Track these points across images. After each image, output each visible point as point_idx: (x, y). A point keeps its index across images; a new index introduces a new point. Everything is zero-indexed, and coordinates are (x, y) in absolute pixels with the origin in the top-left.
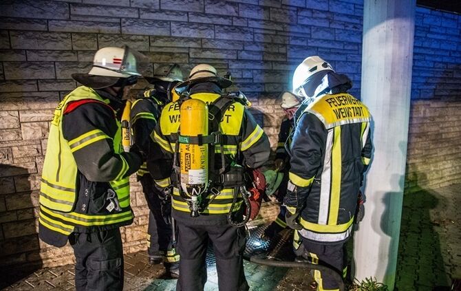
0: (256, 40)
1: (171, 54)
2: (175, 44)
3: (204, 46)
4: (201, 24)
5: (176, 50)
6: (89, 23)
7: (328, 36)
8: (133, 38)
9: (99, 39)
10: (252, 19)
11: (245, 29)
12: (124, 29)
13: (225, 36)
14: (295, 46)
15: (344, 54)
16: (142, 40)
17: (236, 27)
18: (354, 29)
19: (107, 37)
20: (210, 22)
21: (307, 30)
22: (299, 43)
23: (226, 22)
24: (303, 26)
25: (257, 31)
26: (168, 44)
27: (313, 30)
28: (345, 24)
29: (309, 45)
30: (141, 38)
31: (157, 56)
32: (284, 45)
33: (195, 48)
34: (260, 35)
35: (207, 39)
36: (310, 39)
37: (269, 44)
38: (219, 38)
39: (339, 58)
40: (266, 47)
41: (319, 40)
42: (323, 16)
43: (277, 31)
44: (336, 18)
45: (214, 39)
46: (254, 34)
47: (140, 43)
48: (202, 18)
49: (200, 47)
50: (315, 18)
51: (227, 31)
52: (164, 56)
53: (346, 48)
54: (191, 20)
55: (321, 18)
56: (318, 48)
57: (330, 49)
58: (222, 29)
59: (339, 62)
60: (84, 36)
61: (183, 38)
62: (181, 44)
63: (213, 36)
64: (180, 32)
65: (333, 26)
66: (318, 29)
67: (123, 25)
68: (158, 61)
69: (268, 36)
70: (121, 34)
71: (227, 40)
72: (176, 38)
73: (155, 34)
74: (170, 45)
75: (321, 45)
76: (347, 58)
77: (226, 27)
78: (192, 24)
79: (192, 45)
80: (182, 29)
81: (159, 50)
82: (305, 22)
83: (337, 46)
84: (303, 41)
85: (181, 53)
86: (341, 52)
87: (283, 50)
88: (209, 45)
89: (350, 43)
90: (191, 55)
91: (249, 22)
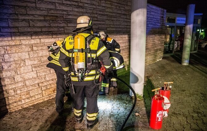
0: (87, 11)
1: (57, 16)
2: (58, 12)
3: (69, 14)
4: (67, 4)
5: (58, 15)
6: (22, 1)
7: (111, 11)
8: (41, 9)
9: (27, 9)
10: (85, 3)
11: (83, 7)
12: (37, 5)
13: (76, 10)
14: (100, 14)
15: (116, 17)
16: (45, 10)
17: (80, 6)
18: (119, 8)
19: (30, 8)
20: (71, 4)
21: (104, 8)
22: (101, 13)
23: (76, 4)
24: (103, 6)
25: (87, 8)
26: (55, 12)
27: (106, 8)
28: (116, 6)
29: (105, 14)
30: (44, 9)
31: (51, 17)
32: (97, 14)
33: (66, 14)
34: (88, 10)
35: (70, 11)
36: (105, 11)
37: (92, 13)
38: (74, 10)
39: (115, 19)
40: (91, 14)
41: (108, 12)
42: (109, 3)
43: (94, 8)
44: (113, 4)
45: (72, 11)
46: (86, 9)
47: (44, 11)
48: (68, 2)
49: (67, 14)
50: (107, 4)
51: (77, 8)
52: (54, 17)
53: (117, 15)
54: (63, 3)
55: (108, 4)
56: (107, 15)
57: (112, 15)
58: (75, 7)
59: (114, 20)
60: (20, 7)
61: (61, 10)
62: (61, 12)
63: (72, 9)
64: (60, 7)
65: (112, 7)
66: (108, 8)
67: (37, 3)
68: (52, 19)
69: (91, 10)
70: (36, 7)
71: (77, 11)
72: (58, 10)
73: (50, 8)
74: (56, 13)
75: (109, 14)
76: (117, 19)
77: (77, 6)
78: (64, 4)
79: (65, 13)
80: (60, 6)
81: (52, 15)
82: (103, 5)
83: (114, 14)
84: (103, 12)
85: (60, 16)
86: (115, 17)
87: (96, 16)
88: (71, 13)
89: (118, 13)
90: (64, 17)
91: (85, 4)
